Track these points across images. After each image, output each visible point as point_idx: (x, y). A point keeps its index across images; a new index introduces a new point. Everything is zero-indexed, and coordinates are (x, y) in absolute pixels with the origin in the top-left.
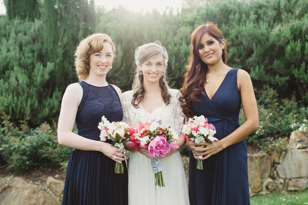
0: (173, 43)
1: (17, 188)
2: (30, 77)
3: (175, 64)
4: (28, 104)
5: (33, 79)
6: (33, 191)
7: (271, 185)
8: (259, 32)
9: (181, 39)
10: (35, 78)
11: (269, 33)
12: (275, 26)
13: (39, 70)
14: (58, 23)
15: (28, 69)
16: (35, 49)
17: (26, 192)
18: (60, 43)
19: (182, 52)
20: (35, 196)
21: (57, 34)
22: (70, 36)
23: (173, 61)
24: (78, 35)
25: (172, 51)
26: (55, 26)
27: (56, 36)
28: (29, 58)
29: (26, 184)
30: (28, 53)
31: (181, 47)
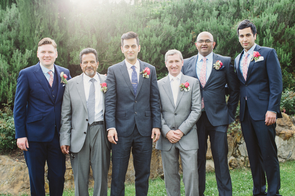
0: (144, 35)
1: (4, 166)
2: (9, 63)
3: (146, 54)
4: (11, 88)
5: (12, 65)
6: (20, 168)
7: (233, 162)
8: (223, 27)
9: (151, 31)
10: (14, 64)
11: (230, 28)
12: (235, 22)
13: (17, 56)
14: (35, 12)
15: (6, 55)
16: (11, 36)
17: (14, 169)
18: (36, 32)
19: (153, 43)
20: (22, 172)
21: (34, 22)
22: (46, 24)
23: (145, 51)
24: (53, 24)
25: (143, 42)
26: (31, 15)
27: (33, 25)
28: (7, 44)
29: (13, 161)
30: (5, 40)
31: (152, 39)
